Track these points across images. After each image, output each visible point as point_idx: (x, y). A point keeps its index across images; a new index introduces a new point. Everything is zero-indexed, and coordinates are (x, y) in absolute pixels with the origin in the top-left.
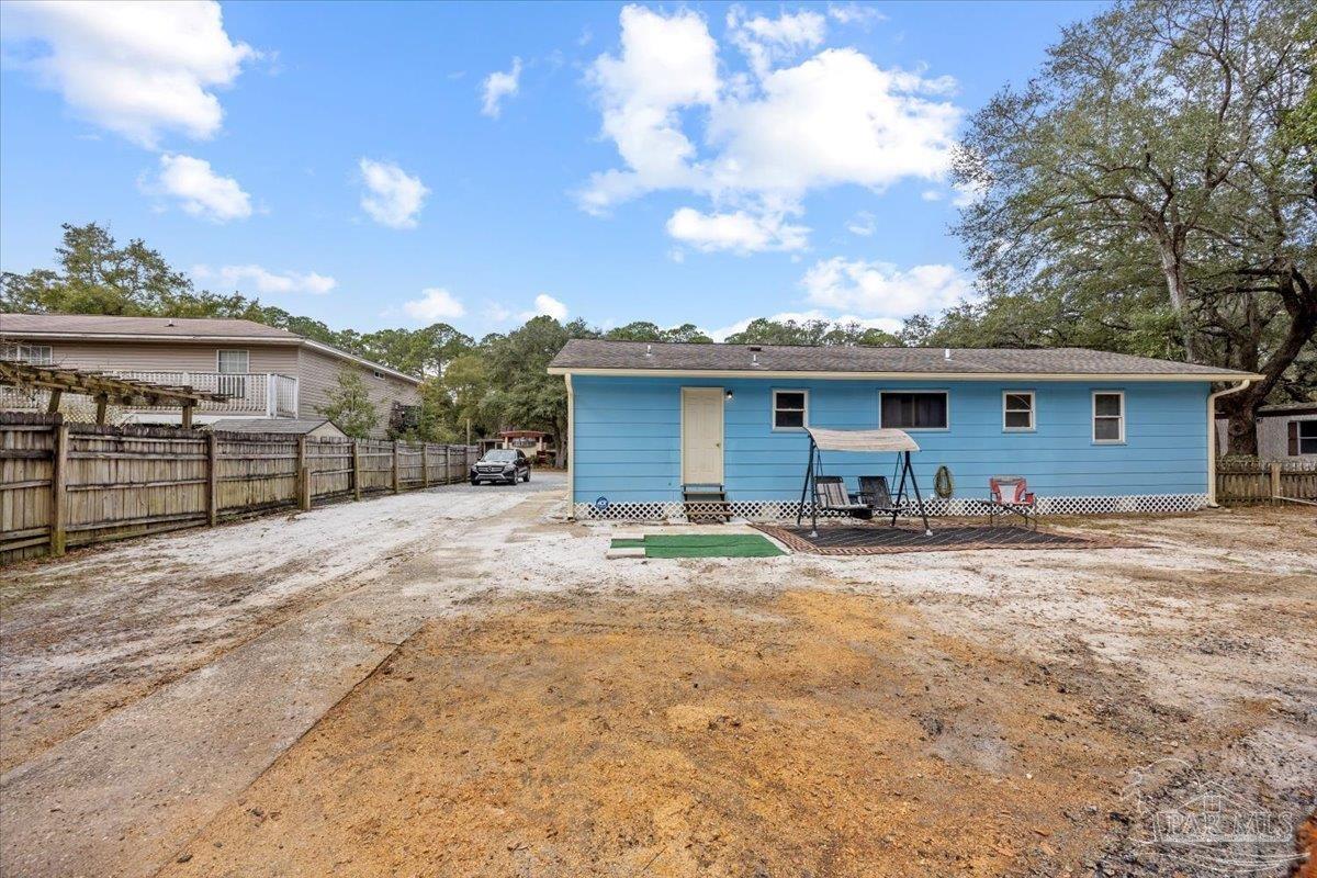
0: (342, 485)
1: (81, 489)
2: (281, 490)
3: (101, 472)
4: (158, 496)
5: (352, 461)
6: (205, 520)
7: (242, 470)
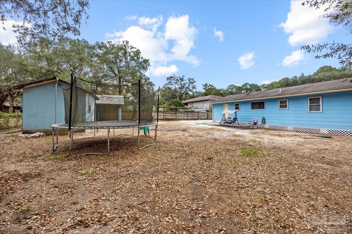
0: (206, 118)
1: (178, 116)
2: (196, 118)
3: (180, 115)
4: (184, 117)
5: (208, 115)
6: (187, 119)
7: (192, 115)
